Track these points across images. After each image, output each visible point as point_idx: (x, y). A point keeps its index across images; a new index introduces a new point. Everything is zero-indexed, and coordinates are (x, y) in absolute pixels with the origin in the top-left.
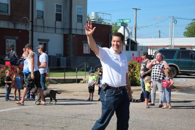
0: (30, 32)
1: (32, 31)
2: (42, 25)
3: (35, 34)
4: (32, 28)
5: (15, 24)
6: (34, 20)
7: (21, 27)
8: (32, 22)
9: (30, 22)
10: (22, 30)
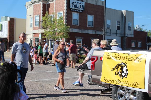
0: (104, 36)
1: (105, 35)
2: (110, 32)
3: (106, 36)
4: (105, 33)
5: (96, 32)
6: (106, 29)
7: (99, 33)
8: (105, 30)
9: (104, 31)
10: (99, 35)
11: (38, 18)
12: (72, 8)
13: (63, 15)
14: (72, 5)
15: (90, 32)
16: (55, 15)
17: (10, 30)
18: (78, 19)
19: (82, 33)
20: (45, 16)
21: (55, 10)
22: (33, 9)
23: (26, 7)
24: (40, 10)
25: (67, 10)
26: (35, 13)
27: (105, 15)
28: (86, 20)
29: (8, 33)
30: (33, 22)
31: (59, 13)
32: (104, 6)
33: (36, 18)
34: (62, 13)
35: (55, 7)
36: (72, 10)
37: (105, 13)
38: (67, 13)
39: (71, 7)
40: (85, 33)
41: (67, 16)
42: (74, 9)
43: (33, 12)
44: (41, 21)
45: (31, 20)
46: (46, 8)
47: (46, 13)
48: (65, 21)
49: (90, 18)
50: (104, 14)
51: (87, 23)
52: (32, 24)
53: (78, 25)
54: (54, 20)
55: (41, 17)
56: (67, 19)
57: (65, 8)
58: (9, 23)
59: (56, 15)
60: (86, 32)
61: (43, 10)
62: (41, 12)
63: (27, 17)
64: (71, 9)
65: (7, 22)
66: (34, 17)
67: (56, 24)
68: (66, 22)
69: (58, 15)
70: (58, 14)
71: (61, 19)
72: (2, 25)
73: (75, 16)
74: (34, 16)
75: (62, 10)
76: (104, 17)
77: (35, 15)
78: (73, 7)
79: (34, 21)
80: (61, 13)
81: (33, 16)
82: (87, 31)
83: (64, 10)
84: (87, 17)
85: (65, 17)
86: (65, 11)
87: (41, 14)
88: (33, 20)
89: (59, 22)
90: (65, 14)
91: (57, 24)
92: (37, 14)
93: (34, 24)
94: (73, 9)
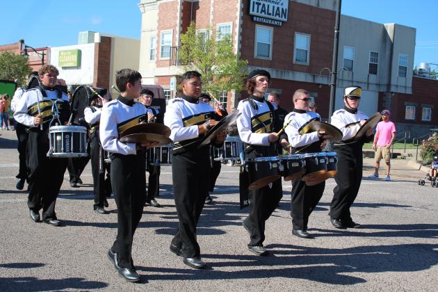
0: (332, 87)
1: (335, 86)
2: (350, 79)
3: (338, 90)
4: (335, 82)
5: (314, 76)
6: (338, 72)
7: (321, 80)
8: (335, 74)
9: (333, 75)
10: (322, 85)
11: (171, 37)
12: (255, 13)
13: (231, 32)
14: (256, 6)
15: (300, 77)
16: (211, 32)
17: (99, 67)
18: (271, 43)
19: (279, 78)
20: (187, 32)
21: (212, 17)
22: (159, 14)
23: (142, 9)
24: (176, 18)
25: (242, 18)
26: (162, 25)
27: (338, 34)
28: (292, 45)
29: (95, 73)
30: (158, 49)
31: (223, 27)
32: (337, 10)
33: (165, 36)
34: (229, 26)
35: (212, 9)
36: (255, 19)
37: (338, 30)
38: (242, 26)
39: (253, 11)
40: (286, 78)
41: (242, 34)
42: (259, 17)
43: (159, 21)
44: (177, 44)
45: (152, 41)
46: (189, 12)
47: (191, 25)
48: (236, 46)
49: (302, 42)
50: (336, 31)
51: (292, 54)
52: (155, 53)
53: (270, 58)
54: (211, 43)
55: (177, 36)
56: (241, 42)
57: (238, 14)
58: (98, 49)
59: (214, 33)
60: (289, 76)
61: (182, 18)
62: (178, 22)
63: (142, 34)
64: (252, 16)
65: (93, 45)
66: (158, 36)
67: (213, 55)
68: (240, 50)
69: (220, 31)
70: (220, 28)
71: (228, 41)
72: (80, 53)
73: (264, 35)
74: (159, 32)
75: (231, 20)
76: (335, 39)
77: (162, 29)
78: (258, 12)
79: (158, 45)
80: (226, 27)
81: (157, 31)
82: (291, 74)
83: (236, 18)
84: (293, 37)
85: (236, 38)
86: (238, 22)
87: (178, 29)
88: (158, 42)
89: (222, 50)
90: (237, 30)
91: (216, 54)
92: (167, 28)
93: (158, 52)
94: (257, 16)
